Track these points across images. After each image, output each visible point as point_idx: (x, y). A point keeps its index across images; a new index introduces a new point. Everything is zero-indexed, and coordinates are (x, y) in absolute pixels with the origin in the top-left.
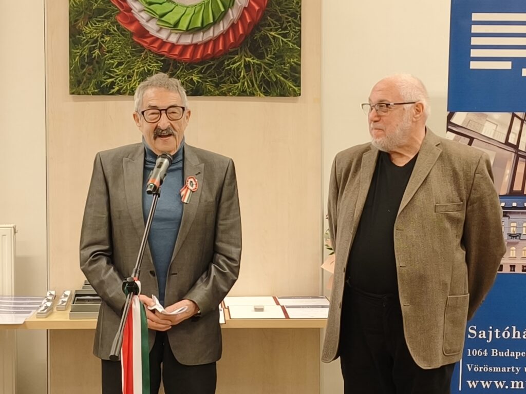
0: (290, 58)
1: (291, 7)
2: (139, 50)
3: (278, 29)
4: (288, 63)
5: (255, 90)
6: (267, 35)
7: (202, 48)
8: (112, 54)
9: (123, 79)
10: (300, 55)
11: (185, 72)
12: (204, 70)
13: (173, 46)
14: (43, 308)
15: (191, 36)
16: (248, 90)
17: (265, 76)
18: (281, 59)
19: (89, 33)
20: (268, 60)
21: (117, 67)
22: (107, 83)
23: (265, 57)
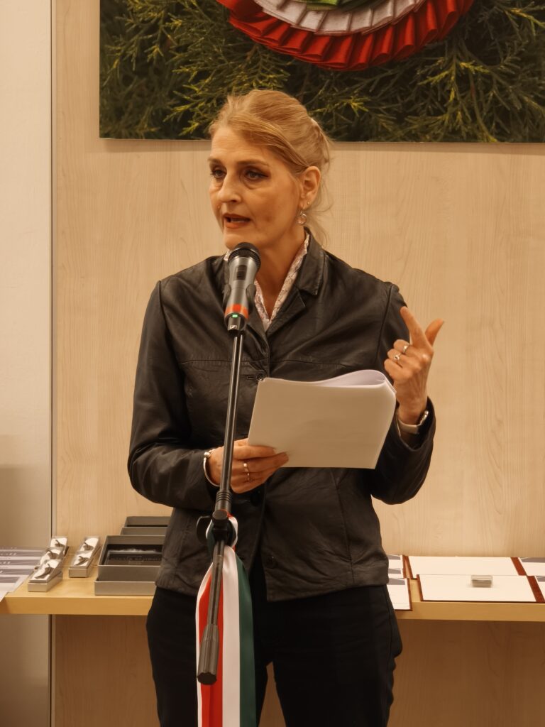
2: (240, 47)
5: (478, 128)
6: (504, 13)
7: (369, 42)
8: (187, 55)
9: (209, 105)
11: (334, 91)
12: (373, 87)
13: (312, 37)
14: (41, 572)
15: (347, 18)
16: (463, 128)
17: (500, 99)
18: (533, 64)
19: (141, 11)
20: (505, 65)
21: (196, 80)
22: (175, 113)
23: (500, 60)
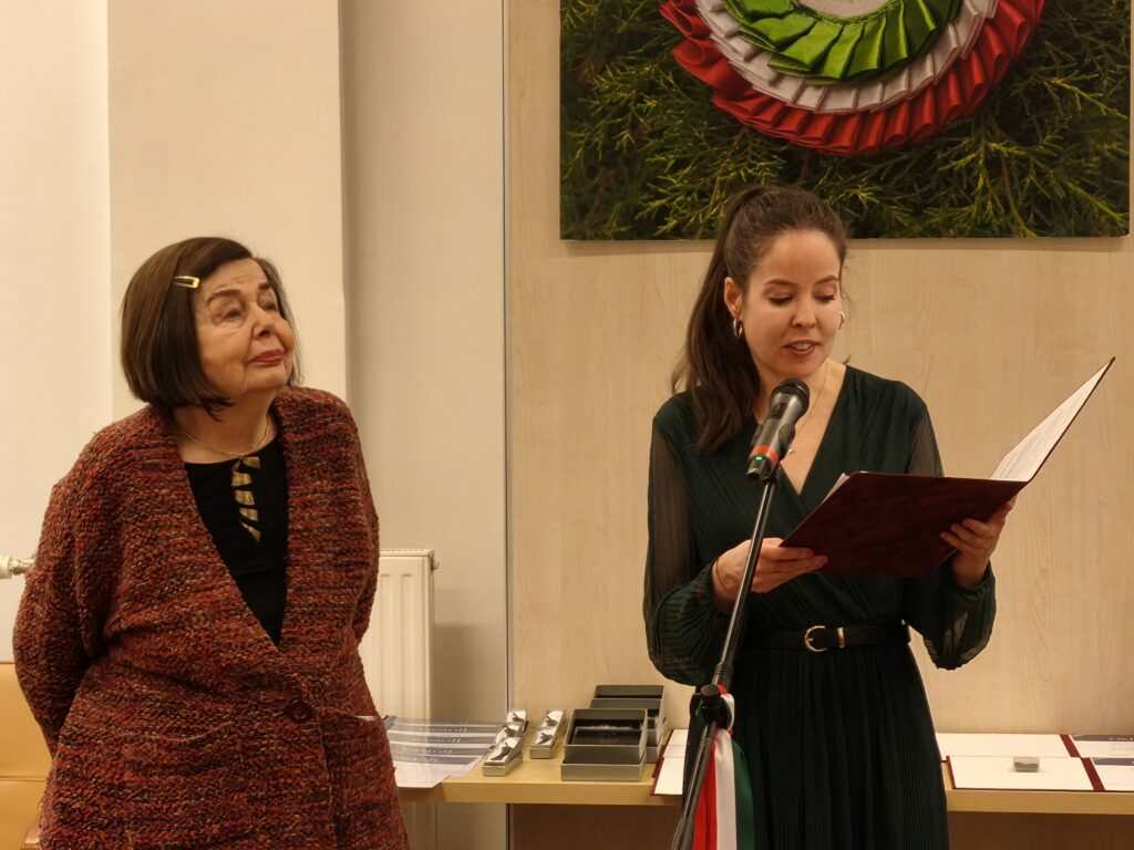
0: (1101, 141)
1: (1103, 15)
2: (725, 129)
3: (1072, 69)
4: (1097, 154)
5: (1012, 220)
6: (1043, 85)
7: (879, 120)
8: (662, 141)
9: (689, 199)
10: (1127, 134)
11: (838, 179)
12: (885, 174)
13: (810, 117)
14: (497, 752)
15: (854, 93)
16: (994, 221)
17: (1039, 186)
18: (1078, 144)
19: (608, 92)
20: (1045, 146)
21: (674, 170)
22: (649, 209)
23: (1038, 140)
